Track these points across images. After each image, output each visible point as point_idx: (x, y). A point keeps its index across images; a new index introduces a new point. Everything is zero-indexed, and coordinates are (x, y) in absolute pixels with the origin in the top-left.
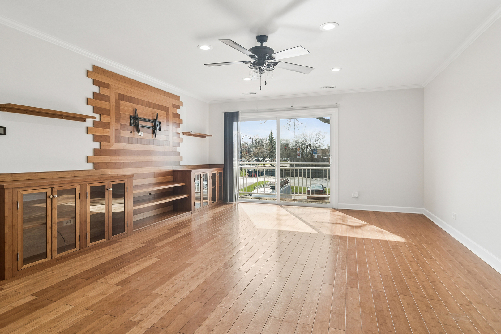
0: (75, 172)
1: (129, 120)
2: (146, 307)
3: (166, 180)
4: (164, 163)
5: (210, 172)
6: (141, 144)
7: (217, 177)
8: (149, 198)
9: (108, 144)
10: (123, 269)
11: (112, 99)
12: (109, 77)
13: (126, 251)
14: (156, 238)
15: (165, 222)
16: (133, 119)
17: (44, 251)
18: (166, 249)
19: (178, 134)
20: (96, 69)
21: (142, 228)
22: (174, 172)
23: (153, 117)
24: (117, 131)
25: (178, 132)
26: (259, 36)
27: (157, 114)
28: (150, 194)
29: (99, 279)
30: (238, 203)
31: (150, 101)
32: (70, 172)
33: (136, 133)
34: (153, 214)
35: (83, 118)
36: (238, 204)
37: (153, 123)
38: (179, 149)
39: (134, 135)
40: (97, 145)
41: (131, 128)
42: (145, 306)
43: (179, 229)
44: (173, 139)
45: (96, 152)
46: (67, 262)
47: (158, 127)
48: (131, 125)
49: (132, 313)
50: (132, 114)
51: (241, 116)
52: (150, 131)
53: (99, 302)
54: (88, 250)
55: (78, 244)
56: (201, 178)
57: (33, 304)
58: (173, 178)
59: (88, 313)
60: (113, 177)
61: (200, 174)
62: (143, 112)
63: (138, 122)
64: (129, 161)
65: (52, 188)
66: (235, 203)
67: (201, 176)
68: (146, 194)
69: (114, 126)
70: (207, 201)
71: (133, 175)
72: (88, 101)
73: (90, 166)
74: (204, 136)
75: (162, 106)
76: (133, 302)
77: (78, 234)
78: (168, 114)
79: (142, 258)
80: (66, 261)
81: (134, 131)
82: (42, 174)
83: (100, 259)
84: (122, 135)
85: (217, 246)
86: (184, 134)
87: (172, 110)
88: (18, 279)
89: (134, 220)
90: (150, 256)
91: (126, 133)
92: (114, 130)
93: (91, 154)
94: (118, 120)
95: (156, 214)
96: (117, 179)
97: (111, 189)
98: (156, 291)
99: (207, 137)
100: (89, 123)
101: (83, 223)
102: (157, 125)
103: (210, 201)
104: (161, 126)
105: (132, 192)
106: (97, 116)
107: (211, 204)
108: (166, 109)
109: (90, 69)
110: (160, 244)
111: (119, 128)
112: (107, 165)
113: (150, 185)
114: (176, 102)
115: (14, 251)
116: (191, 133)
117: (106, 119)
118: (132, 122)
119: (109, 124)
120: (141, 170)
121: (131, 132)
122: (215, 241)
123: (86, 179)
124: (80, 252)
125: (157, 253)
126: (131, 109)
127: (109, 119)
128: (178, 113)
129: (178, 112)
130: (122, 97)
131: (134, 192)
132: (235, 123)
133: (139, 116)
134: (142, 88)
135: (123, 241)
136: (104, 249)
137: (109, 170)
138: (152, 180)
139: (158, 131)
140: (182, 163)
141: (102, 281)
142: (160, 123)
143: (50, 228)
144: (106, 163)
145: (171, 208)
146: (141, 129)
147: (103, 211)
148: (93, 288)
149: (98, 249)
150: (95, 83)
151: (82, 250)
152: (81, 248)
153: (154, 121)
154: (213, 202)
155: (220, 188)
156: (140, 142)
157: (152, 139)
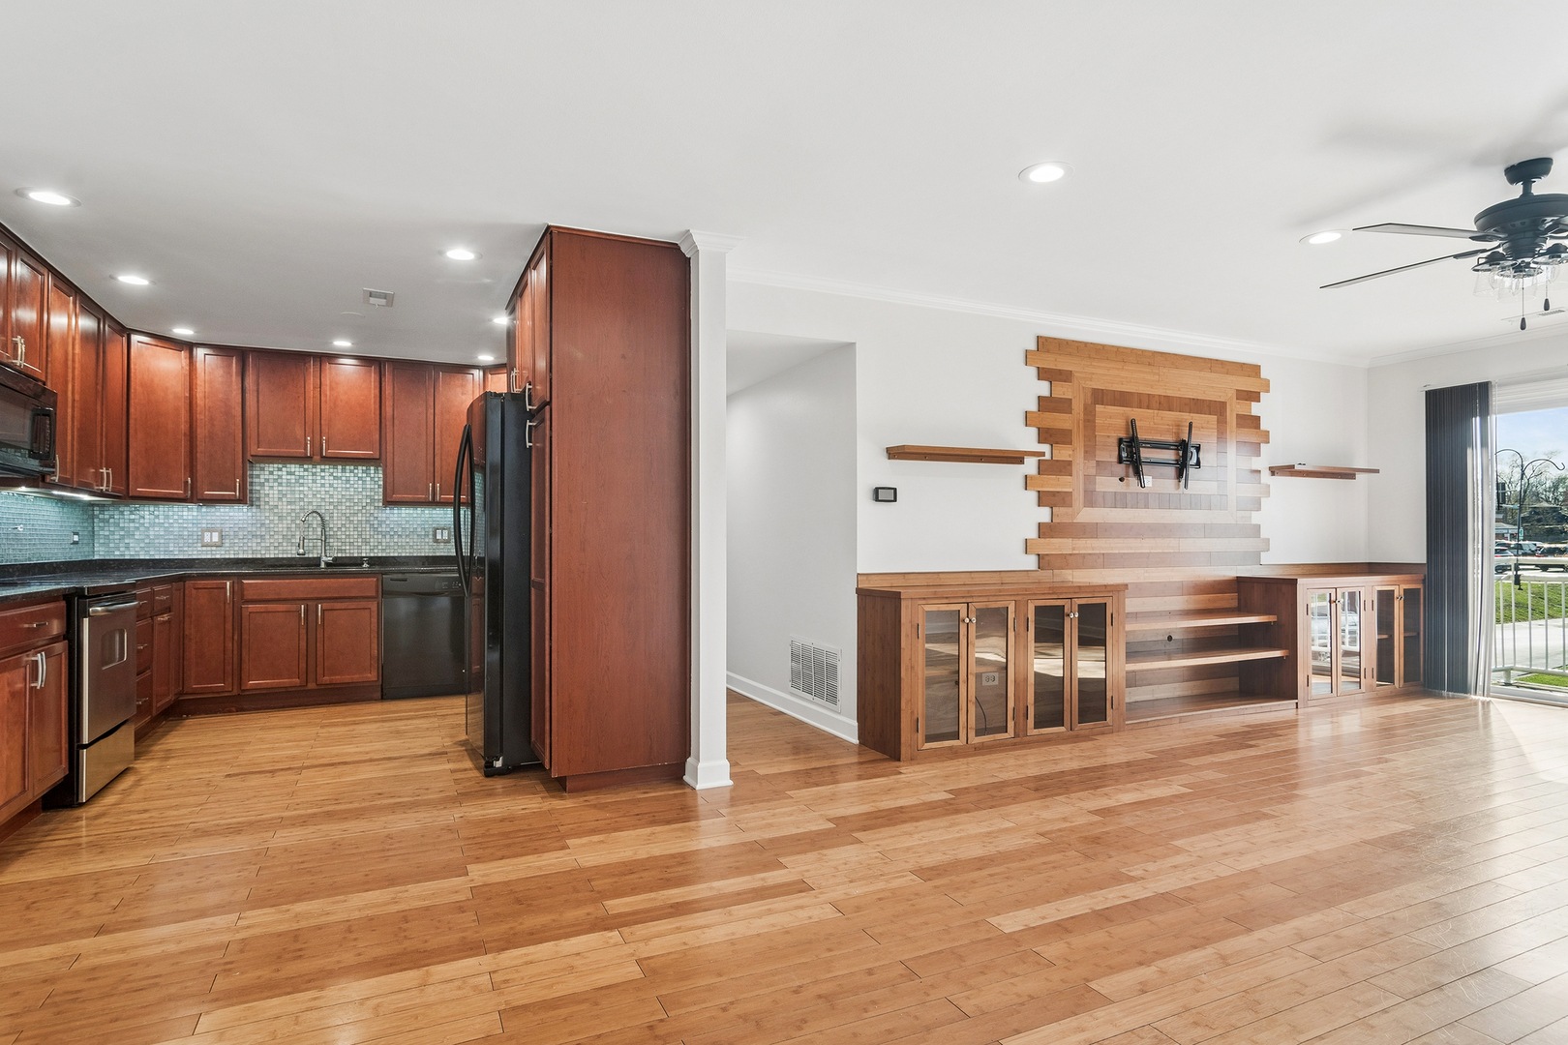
0: (1002, 574)
1: (1117, 448)
2: (1155, 862)
3: (1218, 605)
4: (1210, 558)
5: (1368, 587)
6: (1146, 507)
7: (1398, 607)
8: (1168, 647)
9: (1069, 510)
10: (1105, 790)
11: (1078, 407)
12: (1070, 354)
13: (1110, 761)
14: (1184, 748)
15: (1210, 716)
16: (1127, 446)
17: (955, 729)
18: (1210, 775)
19: (1256, 474)
20: (1044, 344)
21: (1149, 719)
22: (1240, 584)
23: (1177, 434)
24: (1089, 479)
25: (1254, 468)
26: (1513, 166)
27: (1191, 425)
28: (1170, 638)
29: (1057, 795)
30: (1488, 699)
31: (1170, 393)
32: (993, 574)
33: (1133, 480)
34: (1178, 693)
35: (1015, 458)
36: (1486, 705)
37: (1177, 450)
38: (1256, 518)
39: (1128, 485)
40: (1044, 515)
41: (1121, 469)
42: (1154, 859)
43: (1251, 739)
44: (1239, 490)
45: (1044, 530)
46: (994, 756)
47: (1194, 461)
48: (1120, 461)
49: (1125, 863)
50: (1123, 435)
51: (1497, 398)
52: (1171, 471)
53: (1060, 830)
54: (1029, 743)
55: (1011, 724)
56: (1333, 605)
57: (950, 804)
58: (1239, 599)
59: (1042, 840)
60: (1080, 587)
61: (1330, 591)
62: (1154, 425)
63: (1139, 452)
64: (1117, 552)
65: (968, 604)
66: (1473, 697)
67: (1333, 598)
68: (1160, 638)
69: (1081, 466)
70: (1358, 680)
71: (1126, 586)
72: (1028, 419)
73: (1030, 563)
74: (1348, 474)
75: (1204, 400)
76: (1126, 847)
77: (1011, 704)
78: (1222, 422)
79: (1147, 780)
80: (990, 753)
81: (1127, 476)
82: (948, 576)
83: (1056, 764)
84: (1099, 488)
85: (1367, 797)
86: (1273, 474)
87: (1235, 409)
88: (918, 764)
89: (1127, 700)
90: (1168, 780)
91: (1108, 484)
92: (1081, 477)
93: (1033, 534)
94: (1090, 451)
95: (1186, 693)
96: (1090, 592)
97: (1077, 616)
98: (1178, 843)
99: (1359, 476)
100: (1030, 466)
101: (1021, 684)
102: (1189, 454)
103: (1370, 681)
104: (1201, 456)
105: (1124, 628)
106: (1045, 448)
107: (1371, 689)
108: (1217, 409)
109: (1033, 346)
110: (1194, 762)
111: (1093, 471)
112: (1066, 561)
113: (1170, 614)
114: (1247, 384)
115: (912, 713)
116: (1297, 468)
117: (1063, 453)
118: (1124, 455)
119: (1070, 463)
120: (1146, 575)
121: (1121, 480)
122: (1361, 783)
123: (1026, 590)
124: (1015, 744)
125: (1185, 778)
126: (1121, 422)
127: (1071, 452)
128: (1254, 412)
129: (1255, 409)
130: (1100, 397)
131: (1129, 627)
132: (1476, 421)
133: (1141, 436)
134: (1149, 364)
135: (1102, 740)
136: (1062, 747)
137: (1070, 571)
138: (1179, 602)
139: (1192, 471)
140: (1265, 558)
141: (1064, 800)
142: (1198, 449)
143: (963, 681)
144: (1064, 556)
145: (1233, 683)
146: (1145, 468)
147: (1060, 674)
148: (1048, 807)
149: (1050, 745)
150: (1043, 374)
151: (1018, 740)
152: (1016, 735)
153: (1183, 446)
154: (1378, 685)
155: (1410, 642)
156: (1144, 502)
157: (1177, 492)
